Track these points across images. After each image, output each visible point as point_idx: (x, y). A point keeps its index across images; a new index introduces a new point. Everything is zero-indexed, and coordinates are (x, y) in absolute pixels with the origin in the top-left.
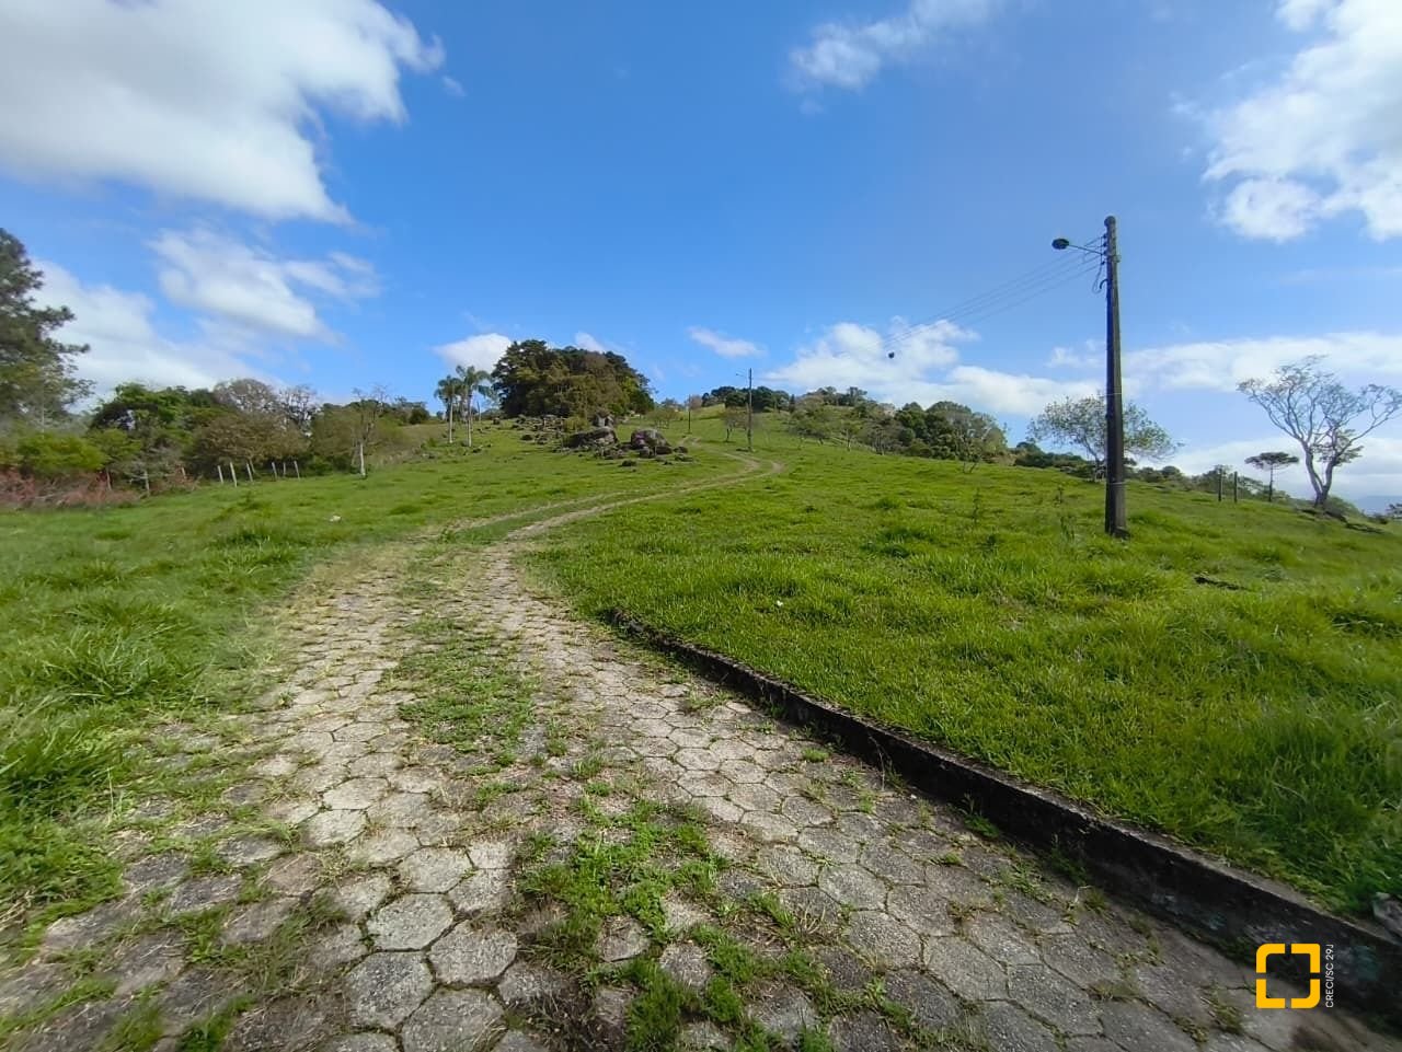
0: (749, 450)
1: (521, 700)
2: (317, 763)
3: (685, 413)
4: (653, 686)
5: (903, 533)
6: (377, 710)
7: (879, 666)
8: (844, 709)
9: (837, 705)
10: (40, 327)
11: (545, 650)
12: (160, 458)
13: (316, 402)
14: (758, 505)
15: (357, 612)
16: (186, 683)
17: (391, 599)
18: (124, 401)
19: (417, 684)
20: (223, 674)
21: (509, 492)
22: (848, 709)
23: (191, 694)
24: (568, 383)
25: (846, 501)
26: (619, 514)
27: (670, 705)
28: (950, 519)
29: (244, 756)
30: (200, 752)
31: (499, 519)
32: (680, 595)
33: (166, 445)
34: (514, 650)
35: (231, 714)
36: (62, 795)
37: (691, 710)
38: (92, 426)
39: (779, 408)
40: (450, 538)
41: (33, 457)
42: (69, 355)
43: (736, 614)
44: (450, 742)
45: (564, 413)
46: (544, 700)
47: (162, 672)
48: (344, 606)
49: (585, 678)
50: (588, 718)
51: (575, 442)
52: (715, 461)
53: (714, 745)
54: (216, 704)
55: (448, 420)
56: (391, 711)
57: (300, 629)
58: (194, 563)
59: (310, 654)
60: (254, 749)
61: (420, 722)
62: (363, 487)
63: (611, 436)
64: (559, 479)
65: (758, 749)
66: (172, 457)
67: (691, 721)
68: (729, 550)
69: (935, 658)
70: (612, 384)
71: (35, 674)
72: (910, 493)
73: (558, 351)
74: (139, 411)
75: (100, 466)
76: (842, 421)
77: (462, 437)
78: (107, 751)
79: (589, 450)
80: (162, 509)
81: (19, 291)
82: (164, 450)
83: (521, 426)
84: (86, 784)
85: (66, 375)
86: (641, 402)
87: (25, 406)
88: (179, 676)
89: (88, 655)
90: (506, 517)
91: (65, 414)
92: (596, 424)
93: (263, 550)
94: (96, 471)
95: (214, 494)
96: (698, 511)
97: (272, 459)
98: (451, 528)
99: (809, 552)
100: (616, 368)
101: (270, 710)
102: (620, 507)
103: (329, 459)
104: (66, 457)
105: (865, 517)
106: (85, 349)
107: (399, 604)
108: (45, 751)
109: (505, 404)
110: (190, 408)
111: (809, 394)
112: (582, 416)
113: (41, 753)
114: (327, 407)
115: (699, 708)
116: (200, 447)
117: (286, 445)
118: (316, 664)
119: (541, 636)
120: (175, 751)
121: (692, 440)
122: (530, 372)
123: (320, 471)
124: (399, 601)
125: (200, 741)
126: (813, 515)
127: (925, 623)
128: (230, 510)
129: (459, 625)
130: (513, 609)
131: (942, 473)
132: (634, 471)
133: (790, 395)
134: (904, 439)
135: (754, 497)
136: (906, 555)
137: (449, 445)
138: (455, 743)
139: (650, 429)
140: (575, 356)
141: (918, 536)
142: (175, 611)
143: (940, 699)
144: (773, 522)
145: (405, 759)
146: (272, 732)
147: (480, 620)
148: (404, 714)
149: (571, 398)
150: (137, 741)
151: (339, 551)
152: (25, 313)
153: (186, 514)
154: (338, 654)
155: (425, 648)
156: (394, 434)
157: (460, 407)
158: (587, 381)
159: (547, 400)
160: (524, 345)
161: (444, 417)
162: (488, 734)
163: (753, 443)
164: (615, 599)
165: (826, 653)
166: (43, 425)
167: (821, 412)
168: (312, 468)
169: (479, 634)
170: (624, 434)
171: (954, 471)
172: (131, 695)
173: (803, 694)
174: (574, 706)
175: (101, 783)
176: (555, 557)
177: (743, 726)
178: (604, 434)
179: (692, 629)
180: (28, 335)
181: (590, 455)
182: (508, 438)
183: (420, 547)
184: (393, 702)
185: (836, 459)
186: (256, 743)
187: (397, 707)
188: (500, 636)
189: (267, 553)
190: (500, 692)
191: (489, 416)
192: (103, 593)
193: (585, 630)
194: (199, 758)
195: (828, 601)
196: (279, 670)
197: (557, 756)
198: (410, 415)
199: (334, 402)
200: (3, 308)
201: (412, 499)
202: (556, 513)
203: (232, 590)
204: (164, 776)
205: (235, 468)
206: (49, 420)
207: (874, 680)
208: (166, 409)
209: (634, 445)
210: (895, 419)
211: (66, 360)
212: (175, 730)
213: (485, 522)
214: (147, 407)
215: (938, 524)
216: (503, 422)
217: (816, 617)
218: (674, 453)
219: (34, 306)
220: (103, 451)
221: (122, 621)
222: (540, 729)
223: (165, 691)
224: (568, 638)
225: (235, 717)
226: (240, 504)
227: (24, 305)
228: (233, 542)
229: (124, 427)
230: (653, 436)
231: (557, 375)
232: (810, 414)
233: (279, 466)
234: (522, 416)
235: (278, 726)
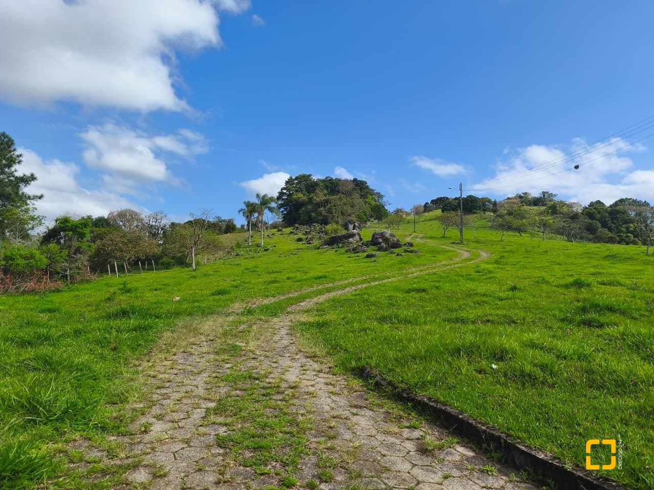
0: (461, 242)
1: (299, 436)
2: (165, 476)
3: (411, 217)
4: (396, 430)
5: (597, 308)
6: (203, 439)
7: (585, 423)
8: (555, 458)
9: (549, 454)
10: (19, 186)
11: (315, 397)
12: (76, 261)
13: (166, 222)
14: (471, 285)
15: (190, 365)
16: (88, 412)
17: (212, 357)
18: (60, 226)
19: (229, 420)
20: (110, 408)
21: (288, 278)
22: (559, 459)
23: (90, 420)
24: (327, 201)
25: (544, 281)
26: (365, 294)
27: (410, 446)
28: (638, 295)
29: (120, 467)
30: (95, 462)
31: (282, 298)
32: (414, 357)
33: (80, 253)
34: (293, 396)
35: (113, 435)
36: (19, 486)
37: (426, 450)
38: (42, 243)
39: (485, 211)
40: (250, 312)
41: (10, 262)
42: (32, 201)
43: (458, 373)
44: (251, 466)
45: (325, 222)
46: (316, 437)
47: (74, 405)
48: (181, 361)
49: (344, 421)
50: (348, 452)
51: (333, 242)
52: (434, 252)
53: (446, 482)
54: (104, 429)
55: (248, 230)
56: (211, 439)
57: (154, 377)
58: (93, 330)
59: (161, 395)
60: (126, 462)
61: (230, 449)
62: (194, 277)
63: (357, 237)
64: (320, 268)
65: (483, 487)
66: (83, 259)
67: (426, 460)
68: (449, 321)
69: (635, 417)
70: (357, 200)
71: (8, 403)
72: (600, 273)
73: (320, 180)
74: (67, 233)
75: (44, 267)
76: (537, 218)
77: (258, 241)
78: (44, 458)
79: (342, 247)
80: (77, 293)
81: (9, 166)
82: (79, 256)
83: (295, 232)
84: (31, 479)
85: (31, 213)
86: (379, 212)
87: (8, 232)
88: (84, 408)
89: (35, 392)
90: (286, 296)
91: (28, 235)
92: (347, 228)
93: (133, 322)
94: (43, 270)
95: (105, 282)
96: (424, 290)
97: (139, 259)
98: (250, 304)
99: (516, 323)
100: (361, 189)
101: (136, 434)
102: (365, 288)
103: (173, 258)
104: (27, 262)
105: (561, 294)
106: (41, 197)
107: (217, 360)
108: (11, 455)
109: (285, 218)
110: (94, 229)
111: (508, 198)
112: (337, 223)
113: (9, 457)
114: (173, 225)
115: (433, 450)
116: (98, 252)
117: (148, 251)
118: (164, 402)
119: (312, 386)
120: (81, 460)
121: (417, 237)
122: (302, 195)
123: (167, 266)
124: (217, 357)
125: (94, 454)
126: (518, 294)
127: (622, 386)
128: (114, 293)
129: (256, 376)
130: (292, 364)
131: (627, 256)
132: (375, 261)
133: (493, 200)
134: (591, 229)
135: (468, 279)
136: (601, 326)
137: (249, 246)
138: (254, 467)
139: (386, 231)
140: (332, 183)
141: (611, 309)
142: (83, 363)
143: (643, 455)
144: (484, 299)
145: (221, 477)
146: (137, 450)
147: (270, 373)
148: (221, 443)
149: (330, 211)
150: (61, 452)
151: (180, 322)
152: (12, 178)
153: (89, 296)
154: (177, 396)
155: (233, 393)
156: (214, 241)
157: (257, 221)
158: (340, 199)
159: (313, 214)
160: (297, 178)
161: (246, 227)
162: (276, 461)
163: (465, 237)
164: (365, 359)
165: (536, 410)
166: (17, 244)
167: (518, 212)
168: (162, 264)
169: (269, 383)
170: (367, 234)
171: (638, 254)
172: (57, 420)
173: (519, 443)
174: (337, 443)
175: (40, 479)
176: (320, 325)
177: (469, 467)
178: (353, 235)
179: (424, 385)
180: (13, 191)
181: (343, 250)
182: (286, 241)
183: (231, 319)
184: (213, 433)
185: (533, 247)
186: (127, 458)
187: (216, 437)
188: (284, 385)
189: (137, 323)
190: (285, 429)
191: (274, 226)
192: (45, 350)
193: (343, 382)
194: (94, 467)
195: (535, 365)
196: (142, 405)
197: (326, 482)
198: (224, 228)
199: (177, 221)
200: (2, 176)
201: (225, 285)
202: (320, 293)
203: (115, 349)
204: (74, 477)
205: (117, 265)
206: (21, 240)
207: (580, 435)
208: (81, 230)
209: (374, 242)
210: (582, 213)
211: (31, 204)
212: (80, 446)
213: (273, 300)
214: (71, 230)
215: (628, 299)
216: (284, 230)
217: (525, 379)
218: (404, 247)
219: (17, 174)
220: (46, 257)
221: (54, 370)
222: (314, 459)
223: (75, 418)
224: (331, 388)
225: (115, 438)
226: (119, 289)
227: (12, 174)
228: (116, 316)
229: (58, 243)
230: (387, 235)
231: (320, 196)
232: (510, 214)
233: (143, 264)
234: (297, 225)
235: (140, 447)
